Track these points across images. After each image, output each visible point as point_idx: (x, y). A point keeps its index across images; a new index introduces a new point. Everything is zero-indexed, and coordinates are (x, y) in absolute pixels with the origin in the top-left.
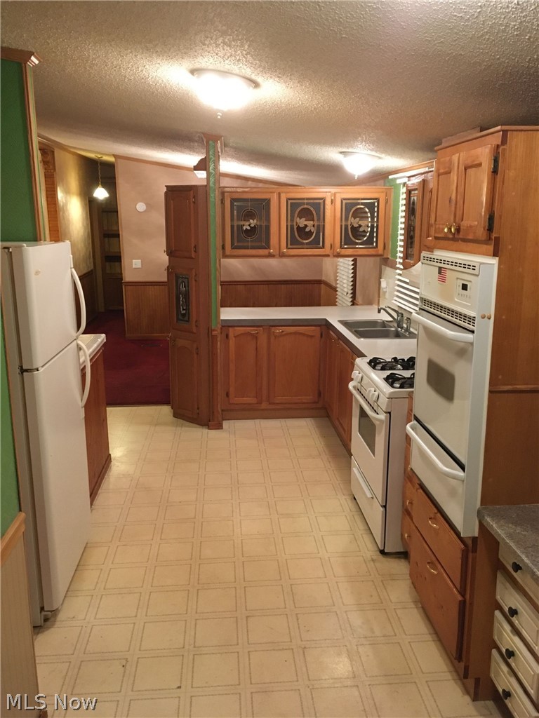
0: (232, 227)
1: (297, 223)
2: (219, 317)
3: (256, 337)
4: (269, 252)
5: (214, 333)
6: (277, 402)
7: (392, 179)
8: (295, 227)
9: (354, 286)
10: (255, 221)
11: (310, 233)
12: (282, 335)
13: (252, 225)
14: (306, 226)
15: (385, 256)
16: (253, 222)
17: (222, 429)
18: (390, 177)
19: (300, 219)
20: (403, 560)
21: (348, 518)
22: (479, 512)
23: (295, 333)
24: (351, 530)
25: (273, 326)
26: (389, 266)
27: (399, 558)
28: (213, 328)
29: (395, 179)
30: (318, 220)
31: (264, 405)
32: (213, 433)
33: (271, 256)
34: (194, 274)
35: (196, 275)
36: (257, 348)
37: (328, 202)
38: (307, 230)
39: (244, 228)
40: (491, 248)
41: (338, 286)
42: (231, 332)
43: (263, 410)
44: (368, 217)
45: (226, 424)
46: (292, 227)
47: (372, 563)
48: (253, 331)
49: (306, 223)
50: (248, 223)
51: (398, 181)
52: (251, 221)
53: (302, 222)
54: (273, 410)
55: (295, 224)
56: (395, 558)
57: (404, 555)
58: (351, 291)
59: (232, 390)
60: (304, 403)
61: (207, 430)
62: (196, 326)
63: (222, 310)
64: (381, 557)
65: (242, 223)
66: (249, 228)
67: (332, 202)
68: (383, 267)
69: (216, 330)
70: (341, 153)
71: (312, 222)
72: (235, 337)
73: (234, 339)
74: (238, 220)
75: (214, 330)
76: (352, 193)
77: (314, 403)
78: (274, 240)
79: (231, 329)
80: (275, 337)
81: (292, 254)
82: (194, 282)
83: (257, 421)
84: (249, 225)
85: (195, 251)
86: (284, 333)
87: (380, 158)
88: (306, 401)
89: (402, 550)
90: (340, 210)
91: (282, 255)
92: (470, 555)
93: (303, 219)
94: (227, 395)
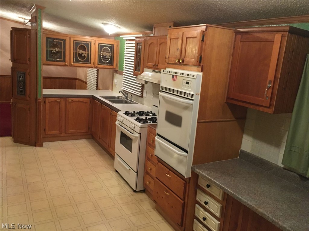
0: (47, 51)
1: (78, 52)
2: (42, 93)
3: (60, 103)
4: (65, 64)
5: (39, 101)
6: (69, 132)
7: (121, 37)
8: (78, 53)
9: (97, 81)
10: (58, 49)
11: (84, 57)
12: (72, 102)
13: (57, 51)
14: (82, 53)
15: (116, 69)
16: (57, 49)
17: (43, 146)
18: (121, 36)
19: (80, 50)
20: (143, 193)
21: (116, 179)
22: (192, 168)
23: (79, 101)
24: (119, 184)
25: (68, 98)
26: (118, 74)
27: (142, 192)
28: (39, 98)
29: (123, 37)
30: (88, 51)
31: (63, 134)
32: (38, 149)
33: (66, 65)
34: (28, 72)
35: (29, 72)
36: (60, 108)
37: (92, 44)
38: (83, 55)
39: (53, 51)
40: (200, 69)
41: (88, 81)
42: (47, 100)
43: (62, 136)
44: (109, 52)
45: (44, 144)
46: (76, 53)
47: (132, 196)
48: (58, 100)
49: (83, 52)
50: (55, 50)
51: (124, 39)
52: (56, 49)
53: (81, 51)
54: (68, 136)
55: (77, 52)
56: (140, 193)
57: (143, 191)
58: (96, 84)
59: (47, 128)
60: (82, 133)
61: (35, 148)
62: (29, 97)
63: (44, 90)
64: (135, 193)
65: (51, 49)
66: (55, 52)
67: (94, 44)
68: (114, 73)
69: (41, 99)
70: (103, 23)
71: (85, 52)
72: (49, 103)
73: (48, 103)
74: (50, 47)
75: (39, 99)
76: (103, 41)
77: (87, 132)
78: (67, 58)
79: (47, 99)
80: (69, 103)
81: (76, 65)
82: (28, 76)
83: (60, 142)
84: (55, 51)
85: (29, 61)
86: (73, 101)
87: (119, 28)
88: (83, 132)
89: (143, 189)
90: (97, 48)
91: (71, 66)
92: (188, 185)
93: (81, 50)
94: (44, 130)
